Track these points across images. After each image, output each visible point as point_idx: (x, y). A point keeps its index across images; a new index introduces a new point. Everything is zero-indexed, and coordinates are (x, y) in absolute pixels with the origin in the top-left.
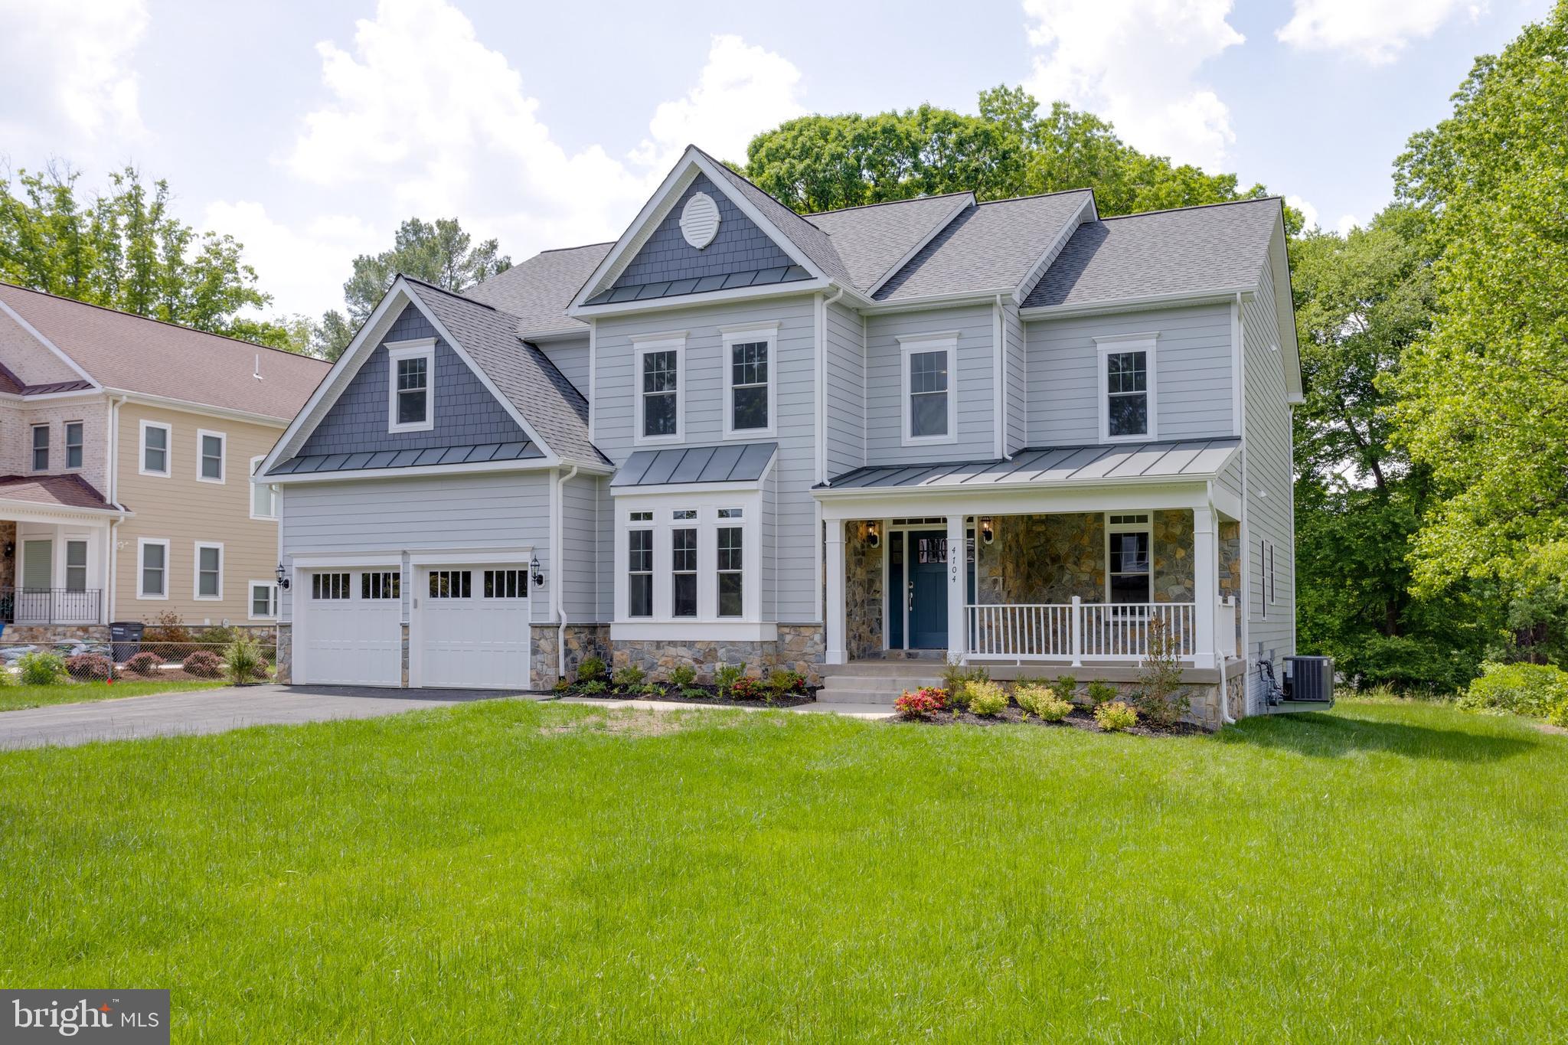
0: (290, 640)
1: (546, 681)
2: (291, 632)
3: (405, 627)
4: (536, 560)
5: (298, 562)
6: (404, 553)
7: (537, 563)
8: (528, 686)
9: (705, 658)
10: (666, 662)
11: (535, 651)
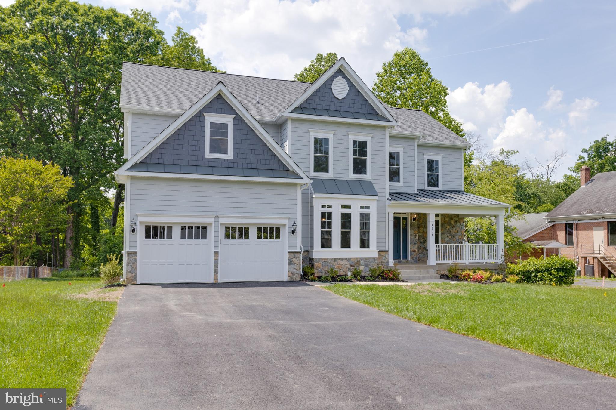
0: (136, 260)
1: (297, 276)
2: (137, 256)
3: (216, 253)
4: (295, 223)
5: (141, 219)
6: (217, 217)
7: (295, 225)
8: (286, 279)
9: (355, 264)
10: (339, 267)
11: (290, 263)
